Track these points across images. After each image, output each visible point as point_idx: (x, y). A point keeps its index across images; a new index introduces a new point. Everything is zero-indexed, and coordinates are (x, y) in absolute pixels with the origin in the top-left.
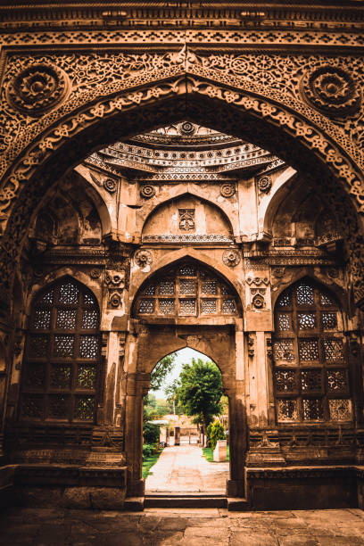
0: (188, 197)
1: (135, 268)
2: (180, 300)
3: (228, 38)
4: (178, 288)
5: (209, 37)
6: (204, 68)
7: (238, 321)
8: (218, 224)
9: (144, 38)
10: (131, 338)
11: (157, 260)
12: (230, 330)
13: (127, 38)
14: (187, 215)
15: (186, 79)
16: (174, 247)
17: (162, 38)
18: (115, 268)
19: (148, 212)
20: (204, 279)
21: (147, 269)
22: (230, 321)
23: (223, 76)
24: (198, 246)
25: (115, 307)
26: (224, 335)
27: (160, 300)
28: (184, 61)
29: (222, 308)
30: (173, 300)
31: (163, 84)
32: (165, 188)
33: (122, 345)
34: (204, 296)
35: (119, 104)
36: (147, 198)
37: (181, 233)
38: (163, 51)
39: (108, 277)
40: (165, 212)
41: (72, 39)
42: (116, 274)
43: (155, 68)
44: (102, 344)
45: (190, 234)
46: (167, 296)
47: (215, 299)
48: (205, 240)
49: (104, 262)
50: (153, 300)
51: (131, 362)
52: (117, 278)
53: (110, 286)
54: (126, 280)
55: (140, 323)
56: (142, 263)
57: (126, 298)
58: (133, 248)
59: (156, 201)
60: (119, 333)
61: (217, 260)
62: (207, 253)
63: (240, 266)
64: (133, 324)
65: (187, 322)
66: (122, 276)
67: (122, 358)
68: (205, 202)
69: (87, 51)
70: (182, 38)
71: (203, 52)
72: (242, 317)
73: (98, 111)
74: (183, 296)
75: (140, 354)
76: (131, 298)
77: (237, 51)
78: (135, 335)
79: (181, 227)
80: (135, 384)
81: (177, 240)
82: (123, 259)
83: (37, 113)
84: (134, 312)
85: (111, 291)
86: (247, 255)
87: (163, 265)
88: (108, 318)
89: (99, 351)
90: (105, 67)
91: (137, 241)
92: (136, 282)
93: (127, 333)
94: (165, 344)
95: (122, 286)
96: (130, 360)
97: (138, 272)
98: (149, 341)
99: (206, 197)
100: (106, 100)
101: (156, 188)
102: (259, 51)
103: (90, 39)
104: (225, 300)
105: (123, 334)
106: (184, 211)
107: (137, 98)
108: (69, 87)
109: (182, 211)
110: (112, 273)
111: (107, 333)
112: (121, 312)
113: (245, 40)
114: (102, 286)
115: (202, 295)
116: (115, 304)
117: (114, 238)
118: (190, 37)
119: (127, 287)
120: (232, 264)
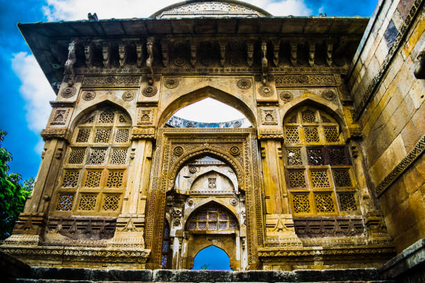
0: (213, 172)
1: (187, 206)
2: (209, 222)
3: (215, 141)
4: (208, 217)
5: (211, 141)
6: (210, 147)
7: (237, 232)
8: (227, 185)
9: (198, 141)
10: (184, 240)
11: (198, 203)
12: (233, 236)
13: (195, 141)
14: (212, 181)
15: (207, 149)
16: (206, 196)
17: (202, 141)
18: (177, 207)
19: (193, 179)
20: (221, 212)
21: (193, 207)
22: (233, 232)
23: (214, 149)
24: (218, 196)
25: (177, 225)
26: (231, 239)
27: (199, 223)
28: (206, 145)
29: (230, 226)
30: (205, 222)
31: (203, 150)
32: (201, 168)
33: (181, 244)
34: (221, 220)
35: (194, 154)
36: (193, 173)
37: (210, 190)
38: (203, 143)
39: (174, 211)
40: (202, 180)
41: (185, 141)
42: (178, 209)
43: (201, 147)
44: (171, 243)
45: (214, 190)
46: (202, 221)
47: (226, 222)
48: (221, 193)
49: (172, 204)
50: (195, 223)
51: (185, 251)
52: (178, 211)
53: (174, 215)
54: (183, 212)
55: (189, 233)
56: (190, 204)
57: (183, 221)
58: (186, 197)
59: (197, 174)
60: (179, 237)
61: (227, 203)
62: (222, 199)
63: (238, 205)
64: (185, 234)
65: (212, 233)
66: (180, 210)
67: (180, 250)
68: (221, 175)
69: (188, 143)
70: (206, 141)
71: (210, 143)
72: (239, 230)
73: (191, 156)
74: (210, 221)
75: (189, 248)
76: (185, 221)
77: (217, 143)
78: (187, 239)
79: (210, 187)
80: (187, 263)
81: (208, 193)
82: (181, 202)
83: (179, 156)
84: (186, 228)
85: (175, 218)
86: (241, 200)
87: (200, 205)
88: (174, 231)
89: (169, 247)
90: (192, 146)
91: (188, 194)
92: (187, 213)
93: (183, 238)
94: (202, 244)
95: (181, 215)
96: (184, 251)
97: (189, 209)
98: (193, 242)
99: (221, 172)
100: (192, 154)
101: (197, 168)
102: (221, 143)
103: (188, 141)
104: (231, 223)
105: (181, 238)
106: (211, 179)
107: (198, 153)
108: (185, 151)
109: (210, 179)
110: (176, 209)
111: (173, 238)
112: (180, 227)
113: (219, 141)
114: (171, 215)
115: (219, 220)
116: (177, 224)
117: (177, 192)
118: (207, 140)
119: (183, 216)
120: (234, 204)
